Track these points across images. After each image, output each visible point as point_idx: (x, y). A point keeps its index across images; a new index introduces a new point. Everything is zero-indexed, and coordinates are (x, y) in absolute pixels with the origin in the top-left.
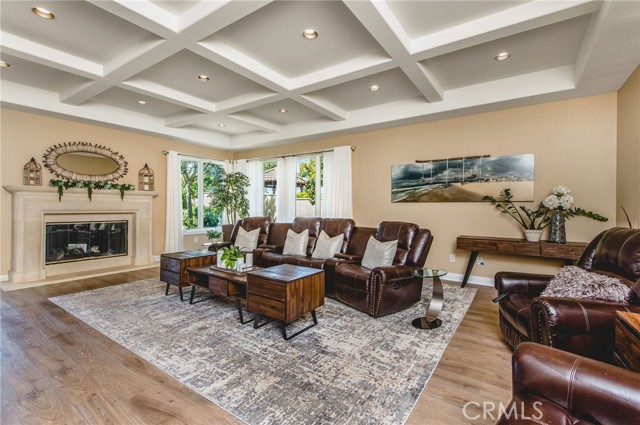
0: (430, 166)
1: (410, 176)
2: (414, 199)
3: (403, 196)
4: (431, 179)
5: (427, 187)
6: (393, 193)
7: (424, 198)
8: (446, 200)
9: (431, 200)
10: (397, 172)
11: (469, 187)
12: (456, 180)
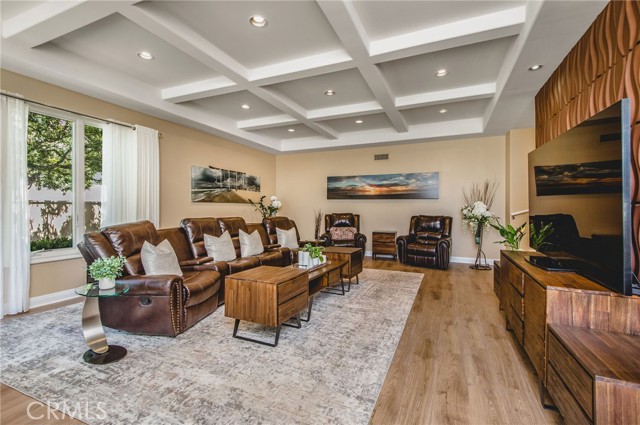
0: (219, 174)
1: (207, 179)
2: (210, 199)
3: (202, 196)
4: (221, 184)
5: (219, 190)
6: (193, 193)
7: (217, 199)
8: (228, 201)
9: (220, 202)
10: (197, 174)
11: (240, 193)
12: (233, 187)
